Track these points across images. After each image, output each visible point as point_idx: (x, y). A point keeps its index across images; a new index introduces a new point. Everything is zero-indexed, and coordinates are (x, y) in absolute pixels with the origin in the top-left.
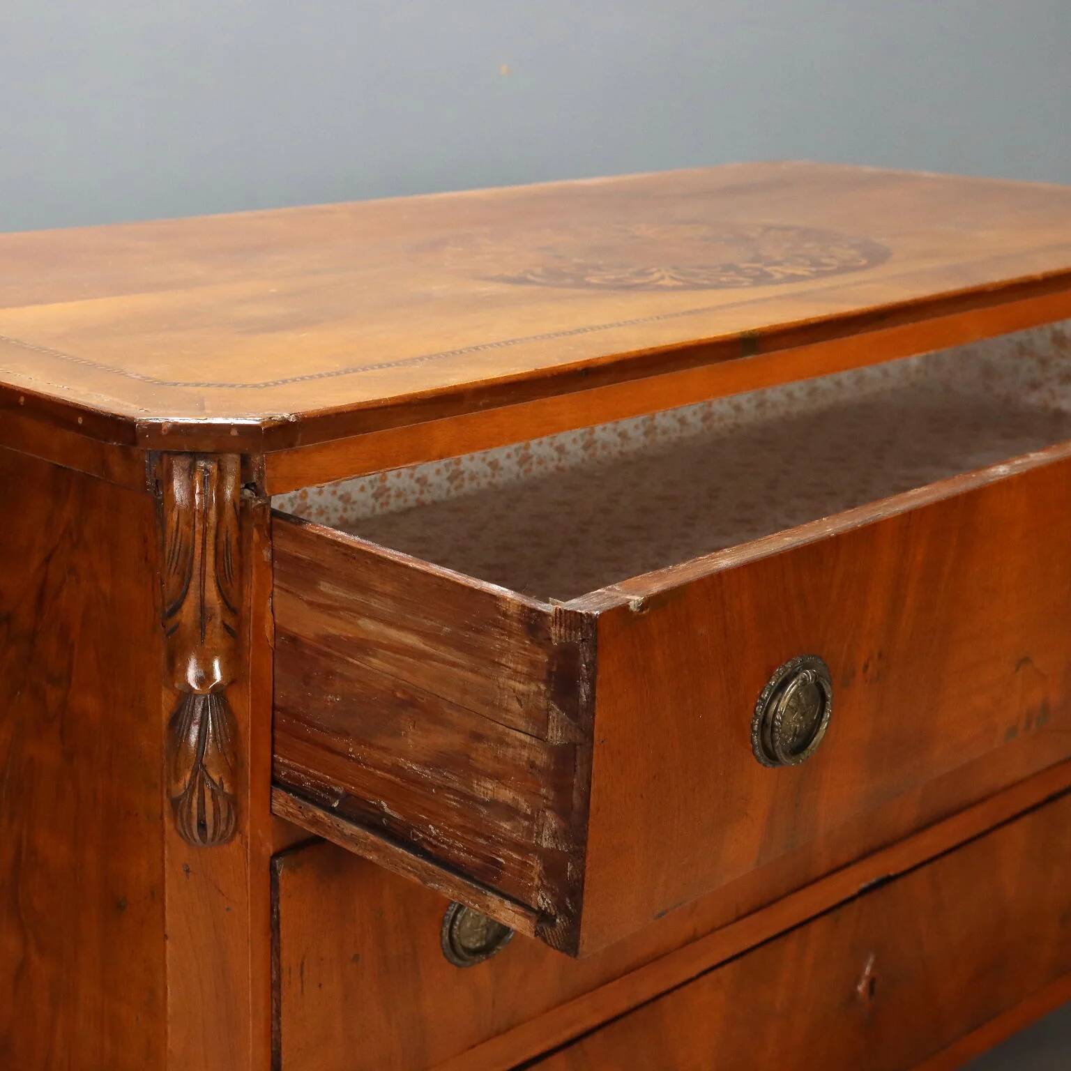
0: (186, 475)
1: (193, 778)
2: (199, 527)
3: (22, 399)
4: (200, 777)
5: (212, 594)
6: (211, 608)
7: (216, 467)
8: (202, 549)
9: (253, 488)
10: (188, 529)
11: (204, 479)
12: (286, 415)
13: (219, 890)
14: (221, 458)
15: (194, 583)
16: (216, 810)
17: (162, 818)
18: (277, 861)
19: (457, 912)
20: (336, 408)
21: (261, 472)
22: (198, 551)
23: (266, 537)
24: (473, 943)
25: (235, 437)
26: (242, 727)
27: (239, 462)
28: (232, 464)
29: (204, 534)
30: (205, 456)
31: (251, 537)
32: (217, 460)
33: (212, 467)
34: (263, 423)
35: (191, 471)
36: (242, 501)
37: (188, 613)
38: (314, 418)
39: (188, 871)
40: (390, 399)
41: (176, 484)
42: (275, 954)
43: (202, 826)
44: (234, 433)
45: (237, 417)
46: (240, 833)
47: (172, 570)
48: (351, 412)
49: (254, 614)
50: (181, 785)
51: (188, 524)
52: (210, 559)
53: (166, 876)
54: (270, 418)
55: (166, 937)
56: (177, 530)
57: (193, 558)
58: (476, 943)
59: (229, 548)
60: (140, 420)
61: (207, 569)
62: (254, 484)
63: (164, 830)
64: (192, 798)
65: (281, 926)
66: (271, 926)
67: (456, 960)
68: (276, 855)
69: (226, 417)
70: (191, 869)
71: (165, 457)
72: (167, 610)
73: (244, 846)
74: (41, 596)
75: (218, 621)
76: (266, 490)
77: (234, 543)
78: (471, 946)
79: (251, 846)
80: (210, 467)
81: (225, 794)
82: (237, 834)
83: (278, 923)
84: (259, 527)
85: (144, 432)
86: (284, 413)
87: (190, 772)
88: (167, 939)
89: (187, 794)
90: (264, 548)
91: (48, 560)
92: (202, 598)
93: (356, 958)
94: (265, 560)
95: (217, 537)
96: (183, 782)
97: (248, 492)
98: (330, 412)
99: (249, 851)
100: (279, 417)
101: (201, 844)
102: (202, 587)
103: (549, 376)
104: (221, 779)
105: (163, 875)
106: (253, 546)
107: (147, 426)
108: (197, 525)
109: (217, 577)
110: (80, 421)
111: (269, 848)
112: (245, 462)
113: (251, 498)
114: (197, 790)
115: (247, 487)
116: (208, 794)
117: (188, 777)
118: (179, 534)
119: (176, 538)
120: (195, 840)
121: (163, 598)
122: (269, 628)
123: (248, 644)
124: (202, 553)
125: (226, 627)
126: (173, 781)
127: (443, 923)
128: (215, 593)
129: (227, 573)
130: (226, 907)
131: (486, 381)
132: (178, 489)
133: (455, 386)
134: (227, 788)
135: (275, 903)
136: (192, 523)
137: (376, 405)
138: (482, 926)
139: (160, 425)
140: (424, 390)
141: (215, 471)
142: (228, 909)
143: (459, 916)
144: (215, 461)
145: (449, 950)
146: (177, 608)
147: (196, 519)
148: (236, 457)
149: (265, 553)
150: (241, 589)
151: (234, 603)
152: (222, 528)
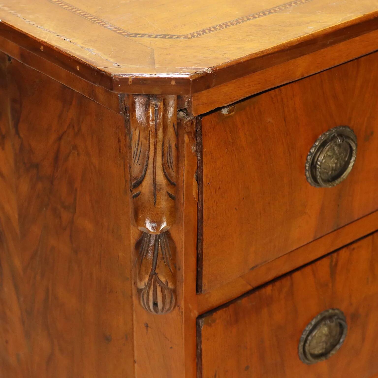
0: (144, 108)
1: (150, 279)
2: (152, 141)
3: (42, 48)
4: (154, 280)
6: (160, 185)
7: (162, 104)
8: (154, 153)
9: (185, 111)
10: (145, 141)
11: (155, 111)
12: (205, 69)
13: (166, 338)
14: (165, 97)
15: (150, 171)
16: (164, 297)
17: (131, 297)
18: (200, 321)
19: (308, 336)
20: (236, 60)
21: (190, 102)
22: (152, 154)
23: (193, 138)
24: (317, 351)
25: (174, 85)
26: (178, 249)
27: (176, 98)
28: (172, 100)
29: (155, 145)
30: (155, 97)
32: (163, 99)
33: (160, 104)
34: (191, 77)
35: (147, 106)
36: (178, 119)
37: (146, 187)
38: (223, 69)
39: (147, 326)
40: (271, 49)
42: (199, 370)
43: (155, 304)
44: (173, 83)
45: (174, 72)
46: (178, 306)
47: (136, 162)
48: (247, 61)
49: (186, 185)
50: (143, 283)
51: (146, 138)
52: (159, 158)
53: (135, 329)
54: (196, 72)
55: (135, 362)
56: (139, 141)
57: (148, 157)
58: (319, 351)
59: (171, 150)
60: (115, 75)
61: (157, 163)
62: (185, 109)
63: (133, 304)
64: (149, 291)
65: (203, 357)
66: (197, 355)
68: (200, 316)
69: (168, 73)
70: (149, 325)
71: (131, 97)
72: (133, 183)
73: (180, 314)
74: (56, 159)
75: (164, 192)
76: (193, 113)
77: (173, 147)
78: (316, 352)
79: (185, 313)
80: (159, 104)
81: (168, 289)
82: (176, 307)
83: (201, 355)
84: (188, 133)
85: (118, 83)
87: (148, 277)
88: (135, 363)
89: (146, 288)
90: (192, 145)
91: (60, 138)
92: (154, 179)
93: (247, 368)
94: (193, 151)
95: (163, 145)
96: (144, 282)
97: (181, 113)
98: (233, 63)
99: (183, 316)
100: (201, 71)
101: (155, 313)
102: (154, 173)
103: (372, 18)
104: (166, 281)
105: (133, 329)
106: (185, 145)
107: (119, 79)
108: (151, 139)
109: (163, 168)
110: (78, 68)
111: (195, 313)
112: (179, 98)
113: (184, 117)
114: (152, 286)
115: (181, 110)
116: (159, 289)
117: (147, 279)
118: (140, 143)
119: (138, 145)
120: (151, 311)
121: (131, 176)
122: (195, 191)
123: (182, 202)
124: (154, 155)
125: (169, 195)
126: (138, 280)
127: (299, 341)
128: (162, 177)
129: (169, 164)
130: (170, 346)
131: (332, 28)
132: (139, 113)
133: (312, 34)
134: (170, 286)
135: (199, 344)
136: (148, 138)
137: (262, 55)
138: (323, 342)
139: (127, 79)
140: (292, 40)
141: (162, 106)
142: (171, 348)
143: (310, 338)
144: (161, 100)
145: (302, 356)
146: (139, 183)
147: (150, 136)
148: (174, 96)
149: (193, 148)
150: (178, 172)
151: (174, 180)
152: (167, 141)
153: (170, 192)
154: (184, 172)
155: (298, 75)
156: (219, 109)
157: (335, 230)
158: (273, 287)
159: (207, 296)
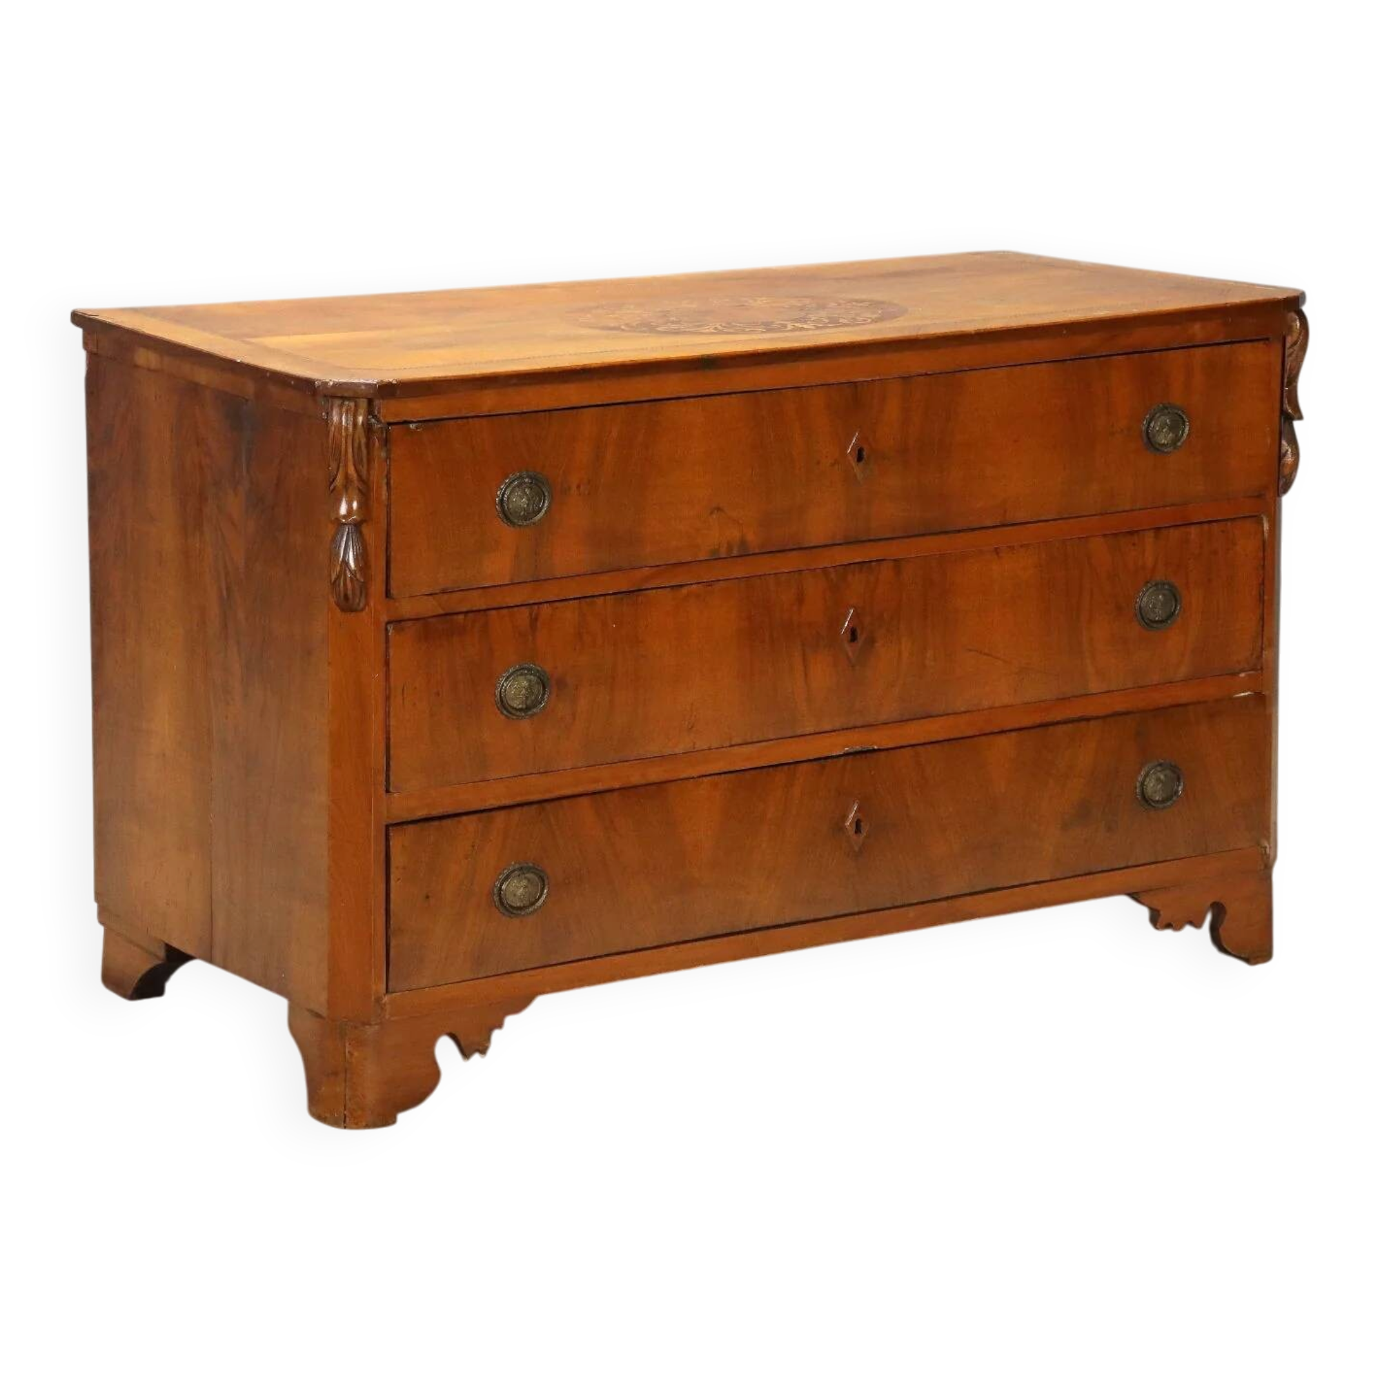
0: (339, 408)
1: (341, 568)
3: (268, 374)
5: (351, 470)
6: (352, 479)
8: (346, 446)
9: (376, 418)
10: (339, 436)
11: (347, 412)
12: (391, 380)
13: (357, 638)
14: (357, 401)
15: (342, 465)
16: (353, 588)
18: (389, 626)
21: (379, 409)
22: (343, 447)
23: (383, 444)
25: (364, 389)
26: (369, 548)
27: (366, 403)
28: (363, 404)
29: (347, 438)
30: (349, 399)
31: (374, 444)
32: (354, 402)
33: (352, 404)
34: (378, 383)
35: (341, 406)
36: (367, 424)
37: (339, 480)
38: (406, 383)
39: (340, 625)
41: (334, 413)
43: (346, 597)
44: (363, 387)
46: (368, 607)
49: (376, 486)
51: (339, 433)
52: (350, 450)
54: (382, 381)
56: (333, 437)
57: (341, 450)
58: (518, 705)
59: (360, 446)
61: (349, 458)
62: (376, 416)
65: (390, 664)
67: (505, 712)
68: (388, 623)
71: (329, 401)
72: (331, 480)
75: (355, 484)
76: (382, 420)
77: (363, 444)
78: (515, 706)
79: (374, 615)
80: (350, 404)
81: (358, 581)
82: (366, 607)
84: (378, 438)
85: (320, 386)
86: (391, 377)
87: (339, 566)
89: (338, 579)
90: (382, 451)
92: (347, 473)
93: (438, 694)
94: (383, 456)
95: (353, 441)
96: (336, 572)
97: (373, 420)
98: (416, 380)
99: (373, 619)
100: (387, 380)
102: (346, 466)
104: (355, 572)
106: (375, 449)
108: (343, 433)
109: (354, 462)
110: (293, 383)
111: (384, 618)
112: (369, 404)
113: (373, 423)
114: (343, 577)
115: (371, 416)
116: (348, 579)
117: (338, 569)
118: (335, 439)
119: (333, 441)
123: (371, 493)
124: (346, 448)
125: (359, 490)
127: (496, 687)
128: (353, 470)
129: (360, 462)
132: (335, 418)
134: (359, 577)
136: (341, 433)
138: (522, 696)
141: (353, 406)
145: (500, 707)
146: (335, 477)
147: (343, 431)
148: (365, 400)
149: (383, 454)
150: (368, 471)
151: (364, 477)
152: (356, 436)
153: (361, 488)
154: (375, 473)
155: (485, 410)
156: (407, 422)
157: (534, 581)
158: (465, 616)
159: (397, 604)
